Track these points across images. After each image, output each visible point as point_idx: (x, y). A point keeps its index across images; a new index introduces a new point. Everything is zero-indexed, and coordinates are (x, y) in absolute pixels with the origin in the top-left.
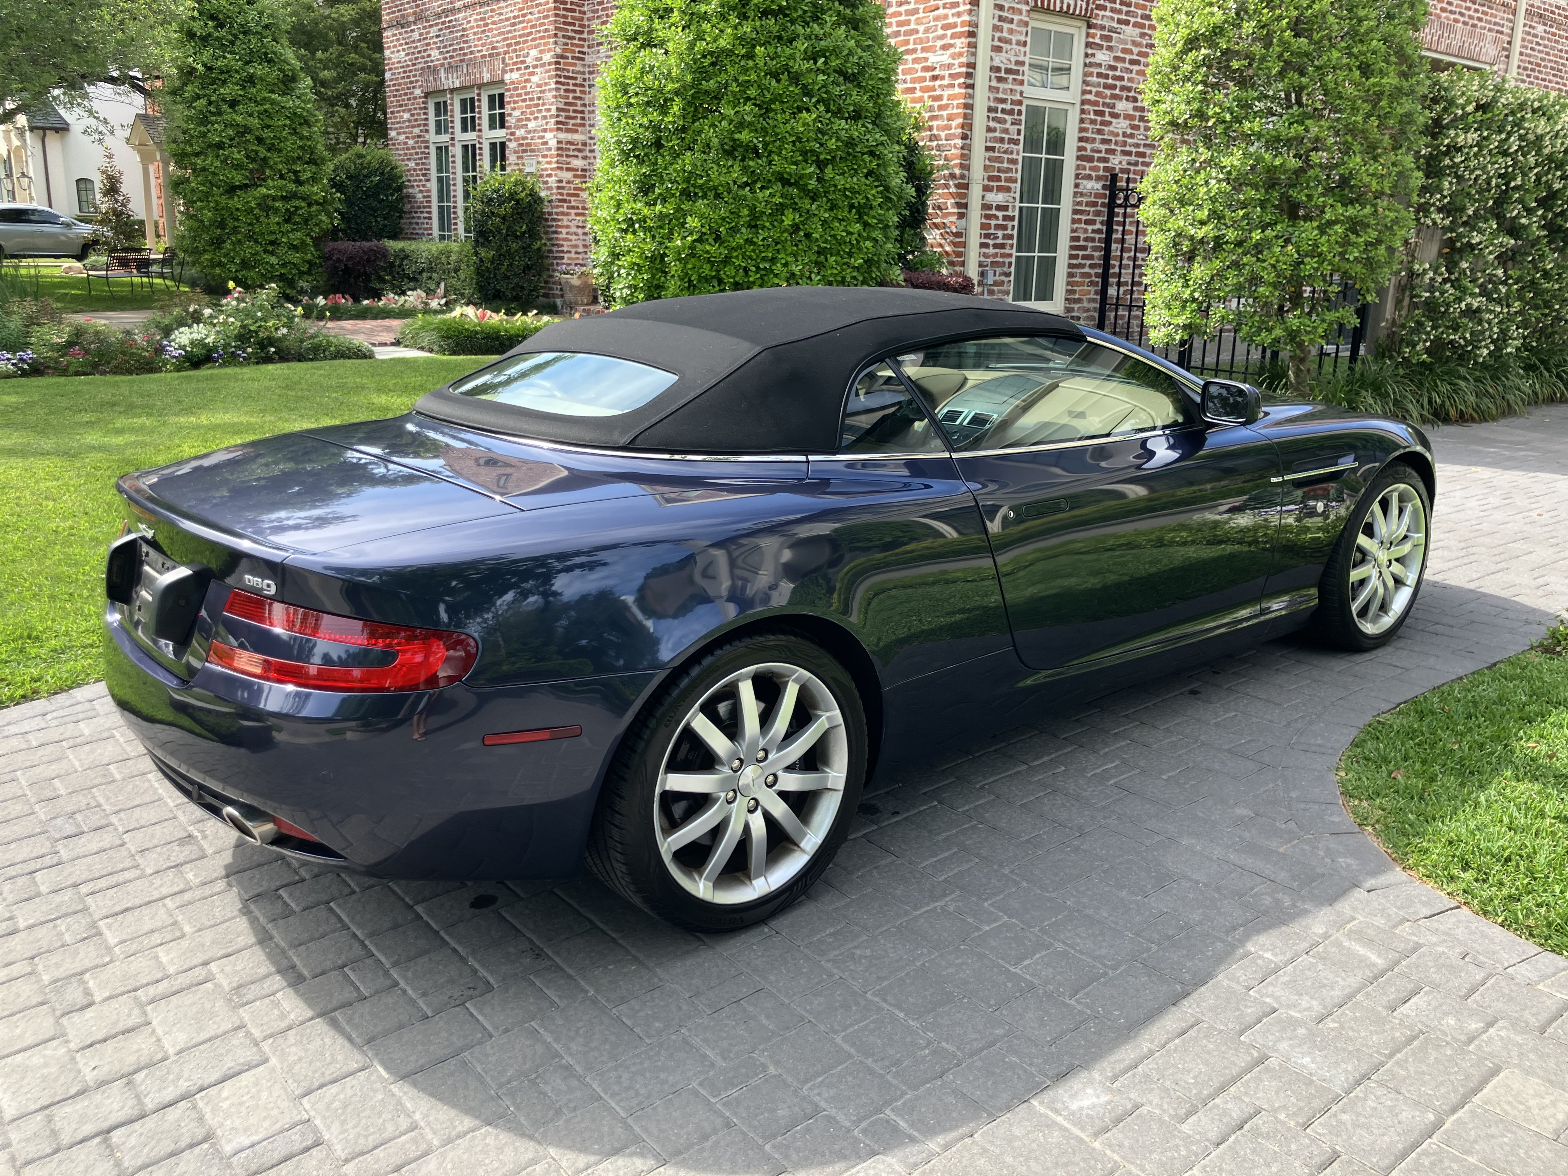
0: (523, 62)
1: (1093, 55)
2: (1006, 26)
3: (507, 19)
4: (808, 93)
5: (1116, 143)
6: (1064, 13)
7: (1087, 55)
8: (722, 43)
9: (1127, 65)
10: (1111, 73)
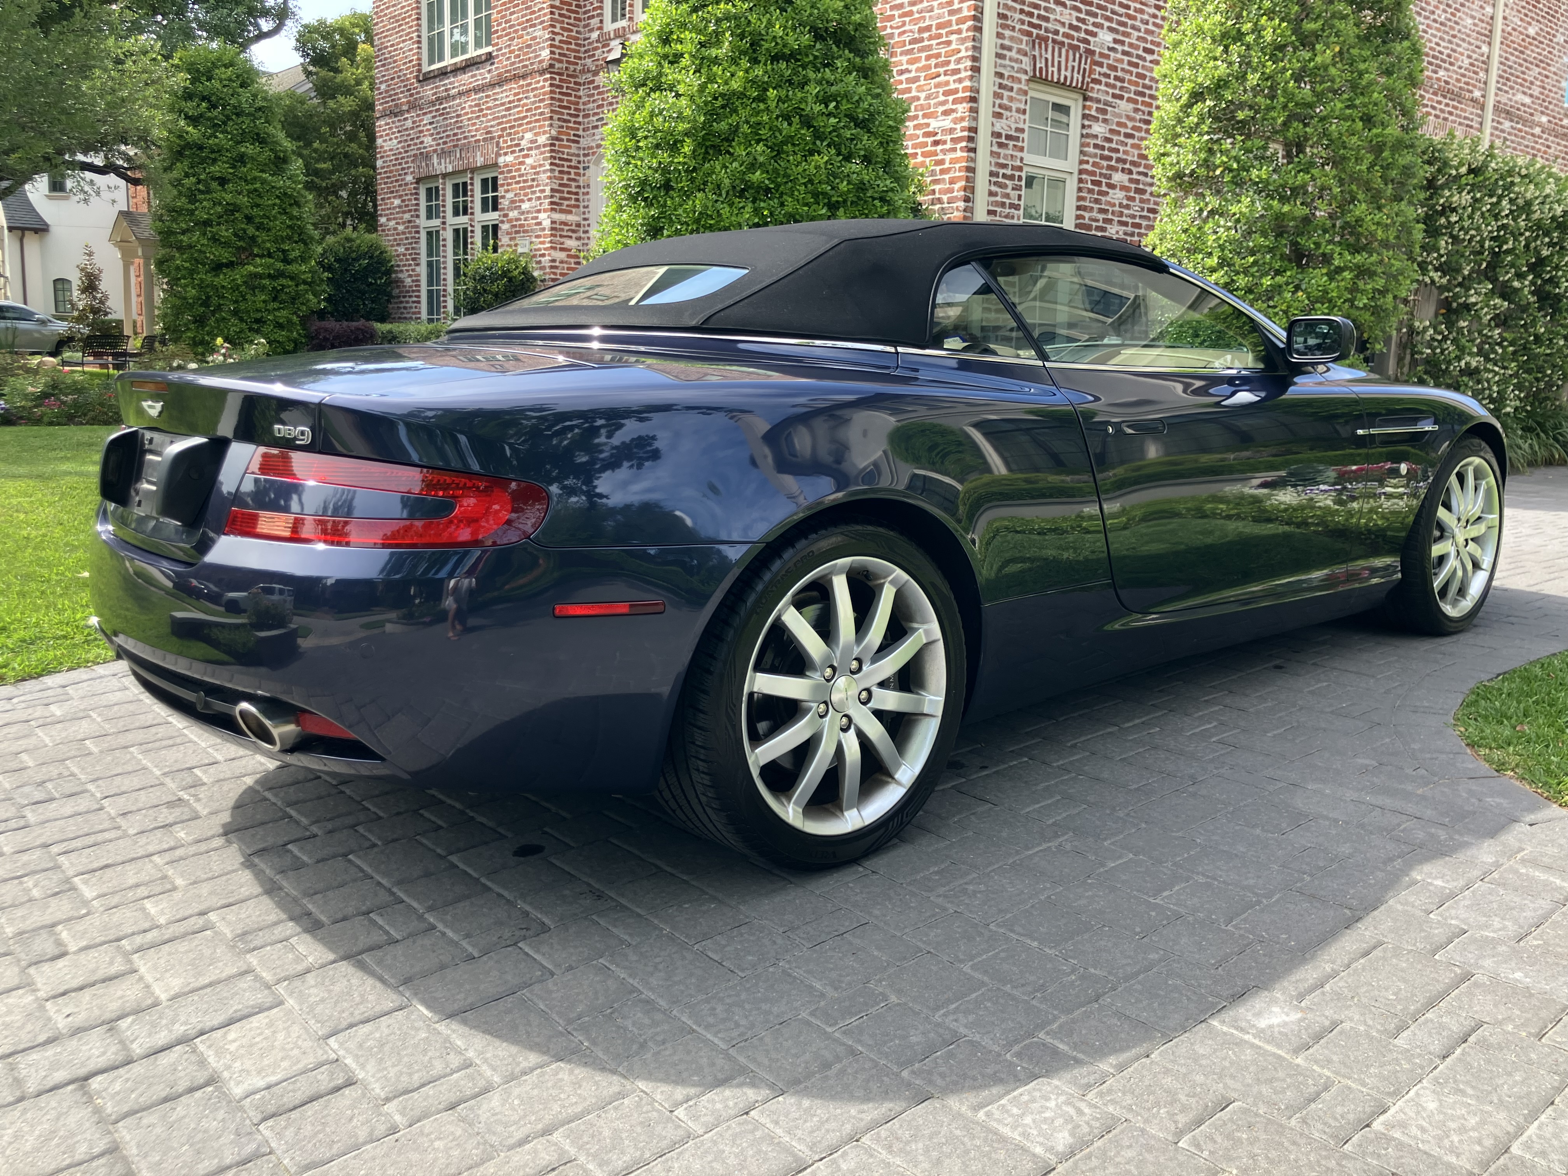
0: (518, 145)
1: (1090, 126)
2: (1006, 93)
3: (503, 104)
4: (818, 135)
5: (1113, 213)
6: (1062, 85)
7: (1083, 126)
8: (735, 85)
9: (1122, 138)
10: (1107, 145)
